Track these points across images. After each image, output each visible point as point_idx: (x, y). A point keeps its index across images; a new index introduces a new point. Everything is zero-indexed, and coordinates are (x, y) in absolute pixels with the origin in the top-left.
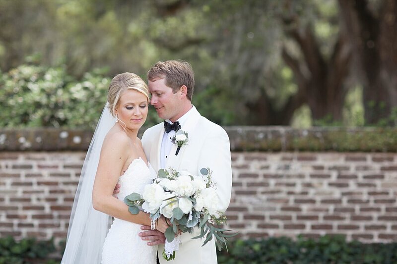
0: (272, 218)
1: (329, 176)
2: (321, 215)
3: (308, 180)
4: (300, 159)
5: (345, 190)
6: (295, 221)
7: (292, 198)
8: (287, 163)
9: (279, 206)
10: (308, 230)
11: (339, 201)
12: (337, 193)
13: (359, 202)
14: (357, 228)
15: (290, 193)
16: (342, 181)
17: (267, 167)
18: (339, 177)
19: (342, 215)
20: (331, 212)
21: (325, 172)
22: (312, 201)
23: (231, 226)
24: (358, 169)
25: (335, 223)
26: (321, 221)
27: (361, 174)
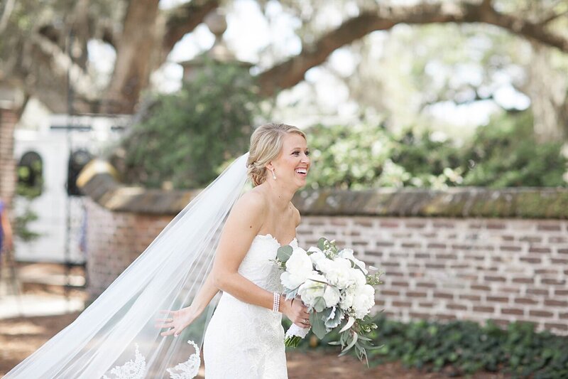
0: (461, 297)
1: (518, 249)
2: (512, 296)
3: (497, 253)
4: (490, 227)
5: (538, 267)
6: (484, 303)
7: (481, 275)
8: (475, 231)
9: (468, 283)
10: (497, 315)
11: (531, 281)
12: (529, 270)
13: (553, 282)
14: (549, 315)
15: (480, 268)
16: (534, 255)
17: (454, 237)
18: (531, 250)
19: (535, 298)
20: (523, 294)
21: (515, 243)
22: (503, 279)
23: (422, 305)
24: (551, 240)
25: (527, 308)
26: (511, 305)
27: (554, 248)
